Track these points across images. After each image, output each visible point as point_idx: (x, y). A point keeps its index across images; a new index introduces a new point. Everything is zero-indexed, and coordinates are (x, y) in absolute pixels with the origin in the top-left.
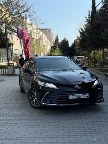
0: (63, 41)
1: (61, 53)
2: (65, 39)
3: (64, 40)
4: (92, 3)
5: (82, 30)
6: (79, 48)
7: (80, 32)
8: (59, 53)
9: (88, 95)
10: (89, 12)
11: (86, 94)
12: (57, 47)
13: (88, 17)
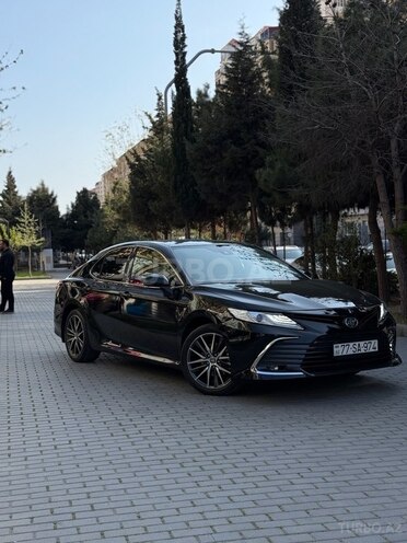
0: (34, 192)
1: (42, 239)
2: (43, 185)
3: (38, 190)
4: (176, 69)
5: (138, 159)
6: (124, 221)
7: (132, 166)
8: (34, 237)
9: (376, 345)
10: (157, 97)
11: (373, 342)
12: (26, 217)
13: (157, 112)
